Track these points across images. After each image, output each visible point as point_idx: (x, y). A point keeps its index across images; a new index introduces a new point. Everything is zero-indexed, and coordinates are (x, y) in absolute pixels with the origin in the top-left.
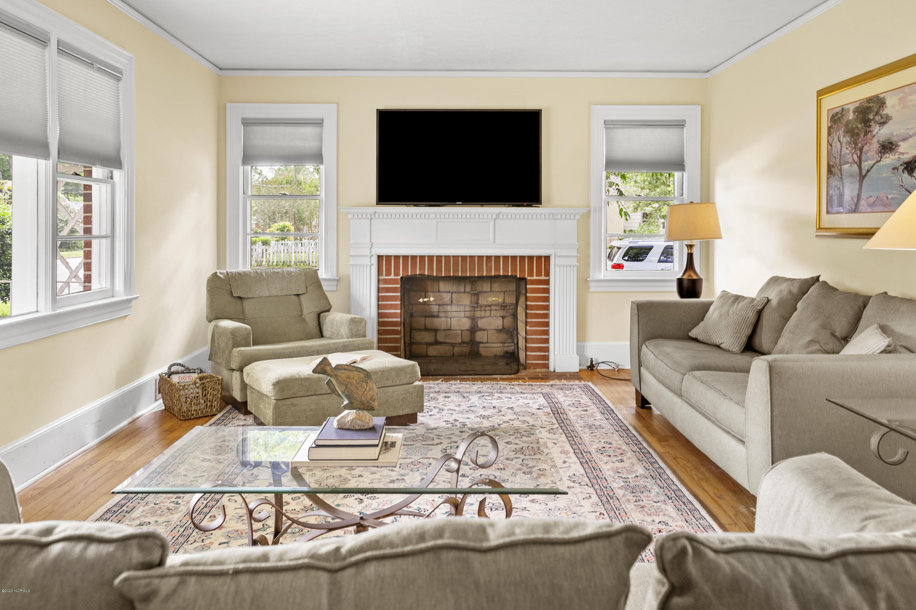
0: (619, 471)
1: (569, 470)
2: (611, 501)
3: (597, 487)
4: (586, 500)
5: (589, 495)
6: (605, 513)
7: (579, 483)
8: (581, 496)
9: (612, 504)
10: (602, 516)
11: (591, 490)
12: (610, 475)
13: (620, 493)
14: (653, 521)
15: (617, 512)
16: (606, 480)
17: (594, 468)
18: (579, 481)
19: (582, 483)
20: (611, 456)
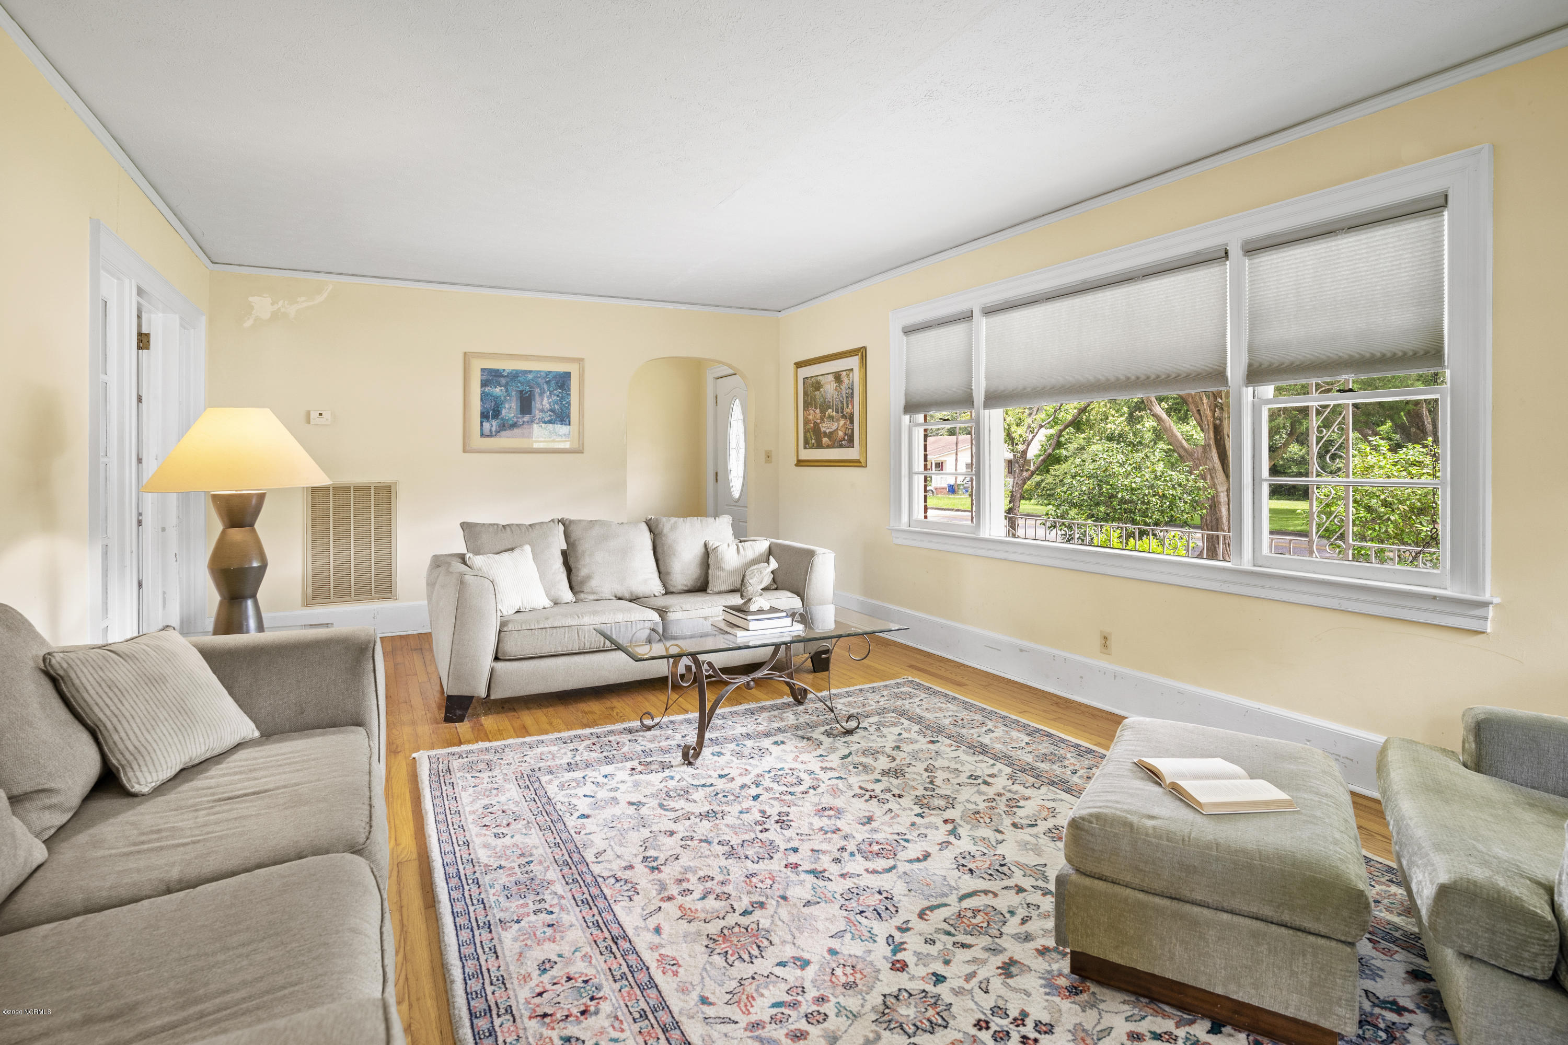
0: (549, 931)
1: (643, 909)
2: (567, 857)
3: (589, 879)
4: (601, 849)
5: (599, 859)
6: (574, 835)
7: (617, 881)
8: (609, 855)
9: (564, 851)
10: (578, 830)
11: (596, 869)
12: (568, 914)
13: (553, 874)
14: (512, 837)
15: (558, 840)
16: (574, 898)
17: (599, 926)
18: (618, 885)
19: (612, 880)
20: (565, 979)
